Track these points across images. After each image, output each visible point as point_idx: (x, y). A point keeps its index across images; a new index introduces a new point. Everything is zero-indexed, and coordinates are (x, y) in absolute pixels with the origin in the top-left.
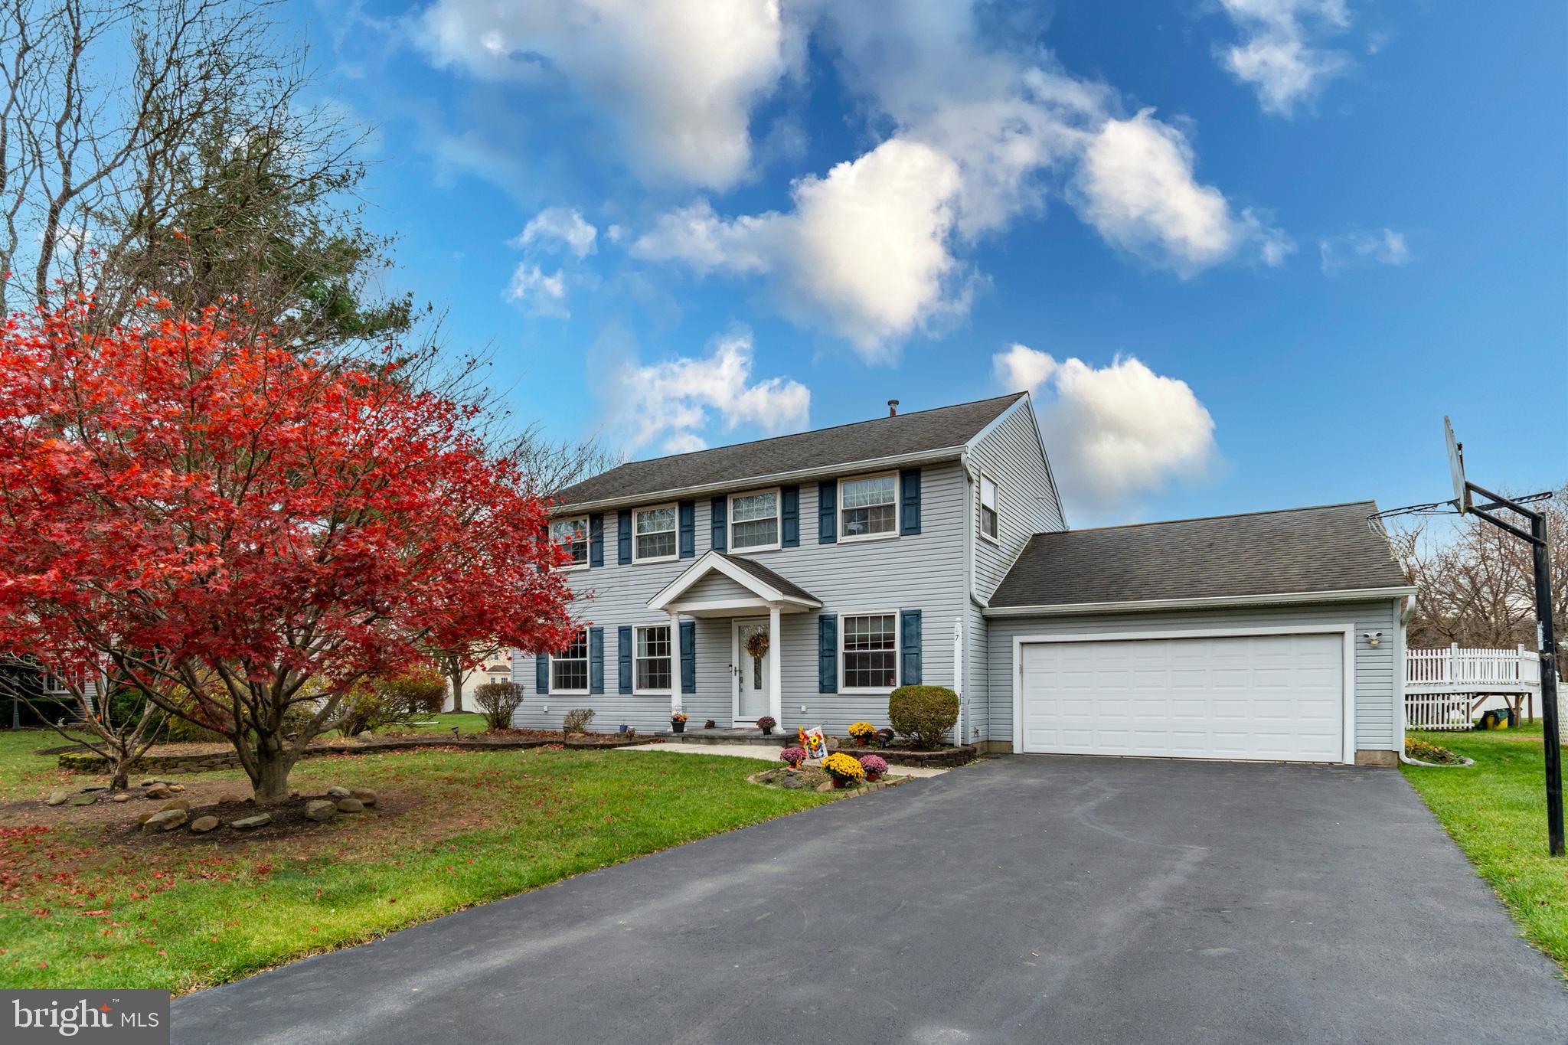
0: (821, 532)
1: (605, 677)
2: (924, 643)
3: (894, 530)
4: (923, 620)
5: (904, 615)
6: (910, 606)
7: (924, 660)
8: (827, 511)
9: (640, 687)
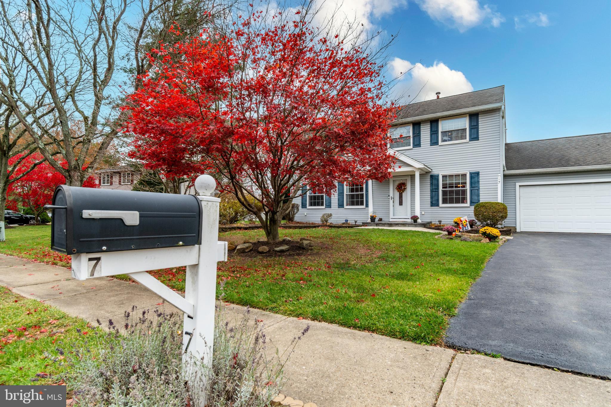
0: (431, 141)
1: (332, 201)
2: (480, 185)
3: (466, 139)
4: (480, 176)
5: (471, 174)
6: (474, 170)
7: (481, 192)
8: (434, 132)
9: (347, 205)
